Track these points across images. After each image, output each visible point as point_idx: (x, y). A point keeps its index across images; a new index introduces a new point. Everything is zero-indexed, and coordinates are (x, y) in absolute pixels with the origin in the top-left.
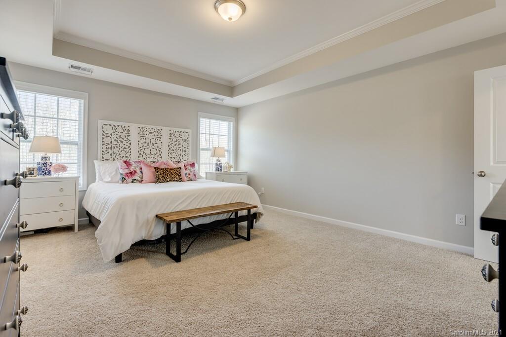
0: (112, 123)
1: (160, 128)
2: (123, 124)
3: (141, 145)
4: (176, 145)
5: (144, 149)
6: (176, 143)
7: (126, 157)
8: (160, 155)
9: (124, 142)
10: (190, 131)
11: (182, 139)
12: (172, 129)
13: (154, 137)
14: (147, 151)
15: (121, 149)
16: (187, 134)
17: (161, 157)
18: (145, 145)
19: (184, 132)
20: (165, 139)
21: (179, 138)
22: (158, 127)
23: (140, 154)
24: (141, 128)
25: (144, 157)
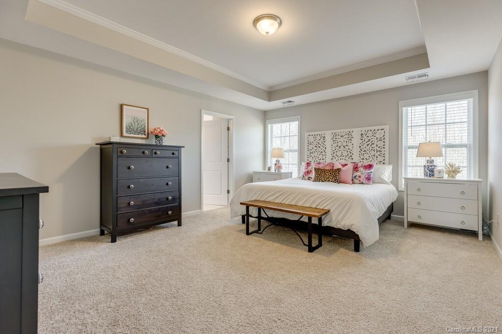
0: (313, 133)
1: (351, 130)
2: (320, 133)
3: (334, 149)
4: (368, 145)
5: (337, 152)
6: (368, 143)
7: (323, 159)
8: (351, 156)
9: (321, 147)
10: (387, 128)
11: (375, 138)
12: (364, 129)
13: (345, 140)
14: (339, 154)
15: (319, 153)
16: (383, 131)
17: (352, 159)
18: (338, 148)
19: (378, 130)
20: (356, 140)
21: (372, 137)
22: (348, 130)
23: (333, 157)
24: (334, 134)
25: (337, 159)
